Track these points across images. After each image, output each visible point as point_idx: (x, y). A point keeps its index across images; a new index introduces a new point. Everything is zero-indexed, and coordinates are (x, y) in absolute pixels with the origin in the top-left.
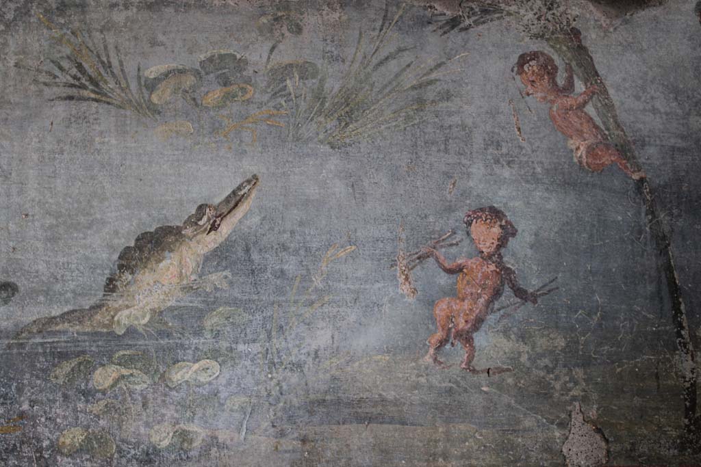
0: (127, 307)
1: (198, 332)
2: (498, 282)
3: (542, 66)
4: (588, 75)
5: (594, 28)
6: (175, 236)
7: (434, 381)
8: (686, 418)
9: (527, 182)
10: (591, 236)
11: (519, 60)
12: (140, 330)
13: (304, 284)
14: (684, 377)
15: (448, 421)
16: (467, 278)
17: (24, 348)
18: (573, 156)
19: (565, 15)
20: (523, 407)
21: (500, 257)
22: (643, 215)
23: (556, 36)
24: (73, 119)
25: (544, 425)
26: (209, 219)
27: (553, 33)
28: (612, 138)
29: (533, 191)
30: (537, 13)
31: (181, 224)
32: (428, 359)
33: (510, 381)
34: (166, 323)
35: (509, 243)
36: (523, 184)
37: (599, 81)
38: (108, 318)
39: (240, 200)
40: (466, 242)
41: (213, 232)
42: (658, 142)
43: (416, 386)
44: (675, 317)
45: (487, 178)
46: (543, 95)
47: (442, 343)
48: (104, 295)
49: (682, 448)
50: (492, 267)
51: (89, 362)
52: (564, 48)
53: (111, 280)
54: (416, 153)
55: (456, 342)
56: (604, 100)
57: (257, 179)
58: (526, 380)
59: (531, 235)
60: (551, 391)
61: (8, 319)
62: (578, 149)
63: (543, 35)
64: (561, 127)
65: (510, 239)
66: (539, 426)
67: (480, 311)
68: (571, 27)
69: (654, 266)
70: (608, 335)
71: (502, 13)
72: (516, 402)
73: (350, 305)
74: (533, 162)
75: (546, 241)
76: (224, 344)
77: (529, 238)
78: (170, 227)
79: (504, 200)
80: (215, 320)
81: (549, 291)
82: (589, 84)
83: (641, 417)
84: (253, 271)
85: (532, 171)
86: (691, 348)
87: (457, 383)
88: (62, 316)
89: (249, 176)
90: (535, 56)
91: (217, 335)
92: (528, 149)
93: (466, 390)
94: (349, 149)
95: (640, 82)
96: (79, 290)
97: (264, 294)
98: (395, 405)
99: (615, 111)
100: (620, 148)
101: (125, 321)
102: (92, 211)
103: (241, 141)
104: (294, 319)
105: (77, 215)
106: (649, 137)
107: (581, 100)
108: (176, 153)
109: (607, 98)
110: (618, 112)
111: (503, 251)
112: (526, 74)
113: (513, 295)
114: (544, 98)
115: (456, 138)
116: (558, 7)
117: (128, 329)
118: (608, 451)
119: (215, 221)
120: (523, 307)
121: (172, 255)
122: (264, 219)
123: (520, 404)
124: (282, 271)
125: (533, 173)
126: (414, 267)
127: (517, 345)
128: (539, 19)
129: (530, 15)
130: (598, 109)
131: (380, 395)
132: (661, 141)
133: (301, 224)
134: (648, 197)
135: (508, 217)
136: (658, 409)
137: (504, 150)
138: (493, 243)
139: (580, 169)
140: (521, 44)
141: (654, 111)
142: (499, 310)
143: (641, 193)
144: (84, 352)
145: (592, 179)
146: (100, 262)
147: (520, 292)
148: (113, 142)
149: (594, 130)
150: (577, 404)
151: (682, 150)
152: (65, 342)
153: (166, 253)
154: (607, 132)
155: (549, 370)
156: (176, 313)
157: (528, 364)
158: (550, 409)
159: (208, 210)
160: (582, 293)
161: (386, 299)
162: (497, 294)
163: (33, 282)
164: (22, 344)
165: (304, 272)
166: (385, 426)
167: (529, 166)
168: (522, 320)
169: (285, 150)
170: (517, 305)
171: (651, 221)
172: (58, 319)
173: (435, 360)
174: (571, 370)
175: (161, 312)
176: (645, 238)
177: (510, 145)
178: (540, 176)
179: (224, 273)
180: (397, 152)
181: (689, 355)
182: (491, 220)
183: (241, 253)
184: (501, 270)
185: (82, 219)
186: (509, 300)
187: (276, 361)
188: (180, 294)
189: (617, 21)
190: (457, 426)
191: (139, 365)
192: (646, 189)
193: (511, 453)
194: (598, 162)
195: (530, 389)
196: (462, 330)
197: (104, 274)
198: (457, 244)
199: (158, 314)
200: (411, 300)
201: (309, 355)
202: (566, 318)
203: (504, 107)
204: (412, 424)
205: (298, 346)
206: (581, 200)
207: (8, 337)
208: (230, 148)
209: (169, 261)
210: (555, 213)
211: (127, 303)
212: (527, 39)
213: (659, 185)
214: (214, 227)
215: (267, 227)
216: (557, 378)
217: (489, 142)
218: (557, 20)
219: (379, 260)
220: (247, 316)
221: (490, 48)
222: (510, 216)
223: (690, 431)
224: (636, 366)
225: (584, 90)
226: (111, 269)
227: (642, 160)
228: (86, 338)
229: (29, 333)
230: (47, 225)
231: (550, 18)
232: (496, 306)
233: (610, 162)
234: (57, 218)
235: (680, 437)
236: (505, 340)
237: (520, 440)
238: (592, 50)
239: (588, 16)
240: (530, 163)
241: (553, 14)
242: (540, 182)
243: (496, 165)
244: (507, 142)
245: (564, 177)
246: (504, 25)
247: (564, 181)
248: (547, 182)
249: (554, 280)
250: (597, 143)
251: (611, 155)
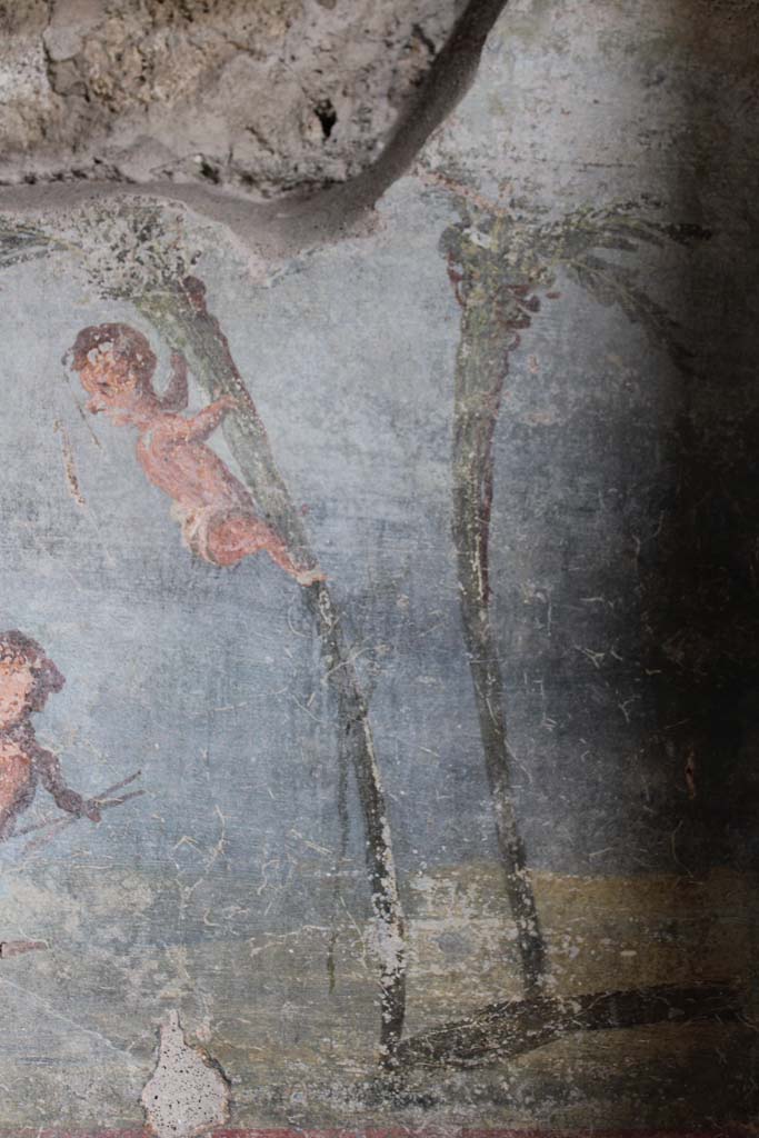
2: (25, 779)
3: (123, 353)
4: (216, 374)
5: (233, 279)
8: (383, 1042)
9: (87, 584)
10: (211, 693)
11: (78, 342)
14: (383, 967)
18: (179, 536)
19: (175, 252)
20: (67, 1017)
21: (30, 729)
22: (316, 653)
23: (155, 293)
25: (106, 1050)
27: (149, 288)
28: (259, 502)
29: (99, 602)
30: (117, 246)
33: (43, 966)
35: (47, 704)
36: (79, 590)
37: (238, 387)
42: (352, 511)
44: (371, 851)
45: (7, 575)
46: (124, 411)
49: (373, 1099)
50: (14, 750)
52: (170, 318)
56: (246, 426)
58: (73, 966)
59: (92, 689)
60: (123, 987)
62: (190, 521)
63: (130, 290)
64: (157, 476)
65: (50, 694)
66: (97, 1053)
68: (186, 276)
69: (334, 753)
70: (238, 885)
71: (46, 244)
72: (54, 1005)
74: (99, 546)
75: (121, 701)
77: (89, 696)
79: (40, 621)
81: (125, 798)
82: (217, 393)
83: (296, 1040)
85: (97, 563)
86: (398, 910)
90: (111, 332)
92: (91, 520)
95: (322, 390)
99: (268, 447)
100: (273, 520)
106: (335, 501)
107: (200, 423)
109: (253, 422)
110: (274, 450)
111: (34, 718)
112: (92, 369)
113: (53, 804)
114: (127, 419)
116: (162, 233)
118: (230, 1103)
120: (71, 826)
123: (62, 1010)
125: (101, 567)
127: (59, 900)
128: (120, 258)
129: (104, 249)
130: (234, 443)
132: (359, 509)
134: (328, 620)
135: (48, 653)
136: (330, 1025)
137: (43, 522)
138: (15, 703)
139: (193, 562)
140: (83, 307)
141: (348, 448)
142: (25, 832)
143: (314, 612)
145: (216, 583)
147: (68, 801)
149: (224, 484)
150: (173, 1013)
151: (399, 529)
154: (250, 490)
155: (120, 949)
157: (79, 936)
158: (119, 1021)
160: (189, 802)
162: (22, 800)
167: (90, 554)
168: (69, 851)
170: (61, 823)
171: (331, 666)
174: (163, 949)
176: (319, 699)
177: (55, 511)
178: (113, 575)
181: (395, 926)
182: (13, 658)
184: (30, 757)
186: (45, 814)
189: (280, 265)
192: (324, 603)
193: (42, 1101)
194: (229, 548)
195: (80, 983)
202: (156, 850)
203: (45, 434)
206: (192, 623)
212: (96, 299)
213: (350, 596)
216: (134, 964)
217: (13, 505)
218: (158, 261)
221: (21, 316)
222: (51, 650)
223: (389, 1067)
224: (289, 945)
225: (208, 403)
231: (144, 255)
233: (254, 549)
235: (371, 1078)
236: (35, 890)
237: (59, 1077)
238: (226, 325)
239: (221, 254)
240: (94, 547)
241: (151, 249)
242: (113, 585)
243: (26, 551)
244: (49, 504)
245: (160, 576)
246: (50, 269)
247: (162, 584)
248: (127, 586)
249: (134, 777)
250: (230, 511)
251: (258, 533)
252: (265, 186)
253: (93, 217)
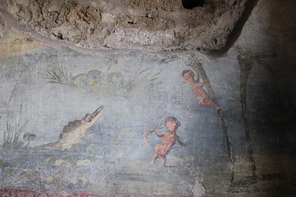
0: (65, 143)
1: (85, 151)
2: (174, 140)
3: (190, 74)
4: (204, 77)
5: (206, 63)
6: (79, 123)
7: (154, 169)
8: (230, 182)
9: (184, 109)
10: (203, 127)
11: (183, 72)
12: (69, 150)
13: (116, 138)
14: (230, 170)
15: (157, 181)
16: (165, 138)
17: (37, 153)
19: (197, 59)
21: (175, 132)
22: (220, 120)
24: (52, 88)
25: (187, 183)
26: (89, 118)
27: (193, 64)
29: (186, 112)
30: (189, 58)
31: (81, 120)
32: (152, 162)
33: (177, 170)
34: (76, 148)
38: (60, 146)
39: (98, 113)
40: (165, 127)
41: (90, 122)
42: (225, 98)
43: (148, 170)
44: (228, 152)
45: (172, 108)
46: (190, 83)
47: (157, 158)
48: (59, 139)
49: (229, 191)
50: (173, 135)
51: (54, 158)
52: (197, 69)
53: (61, 135)
54: (151, 100)
55: (161, 158)
56: (208, 85)
57: (103, 107)
58: (182, 170)
60: (189, 173)
61: (33, 145)
62: (200, 100)
63: (191, 65)
64: (195, 93)
65: (178, 127)
66: (185, 184)
67: (169, 148)
68: (199, 62)
69: (222, 136)
70: (208, 157)
71: (178, 58)
72: (178, 176)
73: (129, 145)
74: (186, 104)
75: (189, 128)
76: (92, 155)
77: (184, 127)
78: (78, 120)
79: (177, 115)
80: (90, 148)
81: (190, 143)
82: (204, 80)
83: (217, 182)
84: (101, 134)
86: (233, 161)
87: (161, 170)
88: (47, 144)
89: (101, 106)
90: (188, 71)
91: (90, 152)
92: (185, 99)
93: (163, 172)
94: (130, 98)
95: (220, 80)
96: (52, 137)
97: (104, 141)
98: (142, 176)
99: (212, 88)
101: (64, 147)
102: (56, 115)
103: (99, 95)
104: (112, 149)
105: (52, 116)
106: (222, 96)
107: (201, 85)
108: (80, 98)
109: (210, 84)
110: (213, 89)
111: (176, 130)
112: (185, 76)
113: (179, 144)
114: (190, 84)
115: (162, 96)
116: (195, 56)
117: (65, 149)
118: (206, 192)
119: (90, 119)
120: (181, 148)
121: (78, 128)
122: (105, 119)
123: (180, 177)
124: (109, 135)
125: (186, 107)
126: (149, 134)
127: (179, 159)
128: (189, 60)
129: (187, 59)
130: (207, 88)
131: (137, 172)
132: (226, 98)
133: (115, 120)
134: (221, 115)
135: (178, 120)
136: (222, 179)
137: (178, 100)
138: (173, 128)
141: (224, 88)
142: (174, 148)
143: (219, 114)
144: (53, 155)
145: (204, 109)
146: (58, 130)
147: (181, 143)
148: (63, 95)
149: (205, 94)
150: (197, 177)
151: (232, 101)
152: (48, 152)
153: (76, 128)
154: (209, 95)
155: (189, 167)
156: (79, 145)
157: (183, 165)
158: (189, 179)
159: (88, 115)
160: (200, 144)
161: (140, 144)
162: (174, 143)
163: (40, 134)
164: (36, 152)
165: (116, 135)
166: (138, 182)
168: (181, 151)
169: (112, 98)
171: (222, 122)
172: (46, 145)
173: (154, 163)
174: (196, 167)
175: (75, 145)
176: (220, 127)
177: (179, 98)
178: (188, 108)
179: (93, 134)
180: (145, 100)
181: (232, 164)
182: (173, 121)
183: (97, 129)
184: (175, 136)
185: (54, 117)
186: (177, 146)
187: (107, 161)
188: (80, 140)
189: (213, 61)
190: (160, 183)
191: (68, 160)
192: (221, 112)
193: (176, 191)
194: (206, 104)
195: (183, 172)
196: (163, 154)
197: (59, 133)
198: (162, 128)
199: (74, 145)
200: (147, 144)
201: (116, 159)
202: (195, 151)
203: (178, 86)
204: (147, 181)
205: (114, 157)
206: (201, 116)
207: (33, 150)
208: (95, 97)
209: (77, 130)
210: (193, 119)
211: (65, 142)
212: (185, 66)
213: (225, 111)
214: (90, 121)
215: (105, 121)
216: (191, 169)
217: (173, 97)
218: (195, 60)
219: (138, 132)
220: (99, 147)
221: (174, 69)
223: (231, 186)
224: (216, 166)
225: (203, 81)
226: (61, 132)
227: (220, 104)
228: (54, 151)
229: (39, 149)
230: (44, 118)
231: (192, 59)
232: (174, 147)
233: (210, 104)
234: (47, 116)
235: (228, 188)
236: (176, 158)
237: (179, 187)
238: (205, 69)
239: (204, 59)
241: (194, 58)
242: (188, 110)
243: (175, 104)
245: (196, 108)
246: (179, 61)
247: (196, 110)
248: (190, 110)
249: (191, 140)
250: (206, 98)
251: (210, 102)
252: (207, 51)
253: (185, 54)
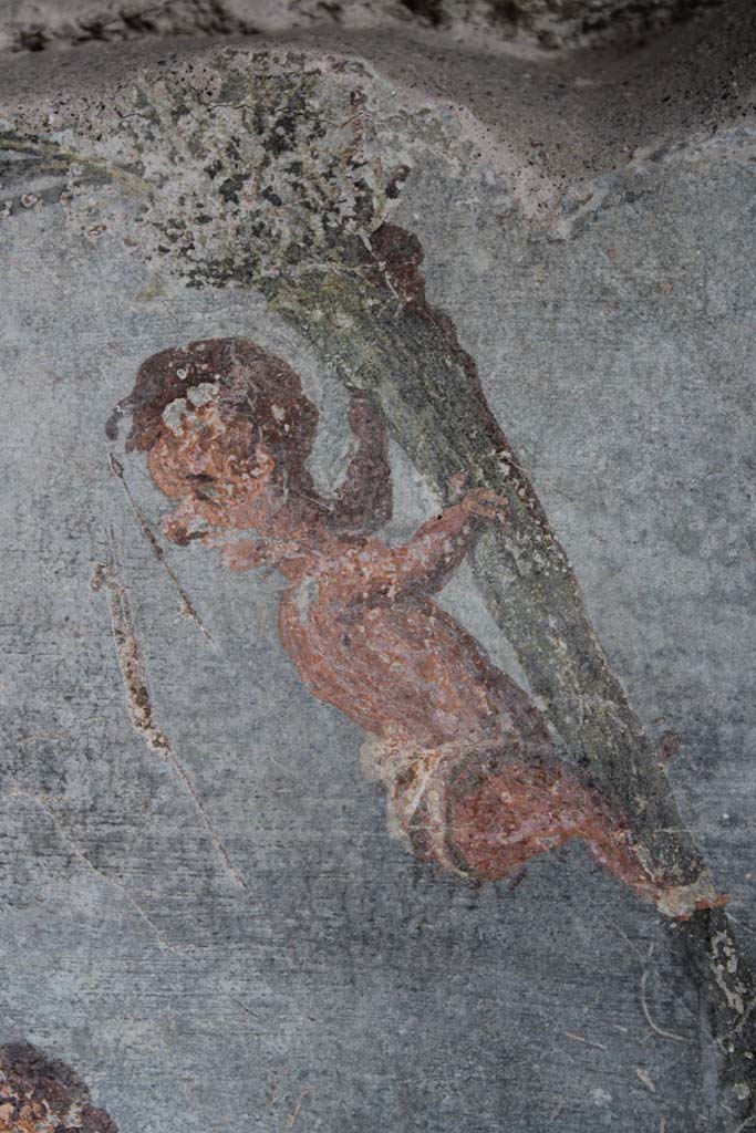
3: (242, 407)
4: (452, 443)
5: (482, 225)
9: (179, 933)
11: (141, 386)
19: (349, 171)
22: (711, 1078)
23: (306, 266)
27: (294, 256)
28: (562, 728)
29: (206, 971)
30: (219, 166)
36: (162, 945)
37: (505, 469)
46: (249, 536)
52: (345, 322)
56: (524, 556)
62: (406, 779)
63: (252, 264)
64: (328, 681)
68: (376, 224)
71: (63, 172)
74: (203, 843)
79: (77, 1018)
82: (457, 485)
85: (200, 883)
90: (212, 360)
92: (183, 785)
95: (695, 468)
99: (578, 602)
100: (597, 771)
106: (737, 720)
107: (420, 555)
109: (541, 547)
110: (591, 606)
112: (175, 444)
114: (257, 553)
116: (319, 132)
125: (208, 892)
128: (229, 193)
129: (192, 176)
130: (498, 597)
134: (734, 999)
135: (95, 1094)
137: (76, 792)
139: (417, 874)
140: (150, 308)
143: (700, 981)
145: (472, 919)
149: (481, 692)
154: (540, 704)
167: (184, 862)
177: (102, 767)
178: (237, 907)
182: (18, 1105)
189: (590, 186)
192: (724, 959)
194: (500, 838)
203: (74, 596)
206: (419, 1016)
210: (304, 1074)
212: (177, 288)
218: (312, 194)
221: (12, 335)
222: (102, 1086)
225: (436, 509)
227: (705, 829)
231: (278, 182)
233: (554, 840)
238: (470, 325)
239: (454, 173)
240: (192, 846)
241: (296, 168)
242: (237, 932)
243: (41, 860)
244: (88, 753)
245: (343, 908)
246: (74, 226)
247: (347, 928)
248: (269, 932)
250: (496, 753)
251: (561, 802)
252: (544, 22)
253: (163, 104)
